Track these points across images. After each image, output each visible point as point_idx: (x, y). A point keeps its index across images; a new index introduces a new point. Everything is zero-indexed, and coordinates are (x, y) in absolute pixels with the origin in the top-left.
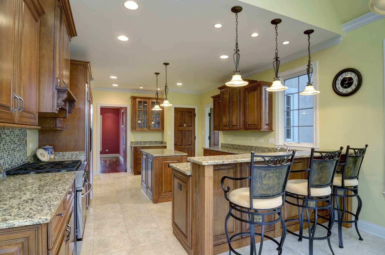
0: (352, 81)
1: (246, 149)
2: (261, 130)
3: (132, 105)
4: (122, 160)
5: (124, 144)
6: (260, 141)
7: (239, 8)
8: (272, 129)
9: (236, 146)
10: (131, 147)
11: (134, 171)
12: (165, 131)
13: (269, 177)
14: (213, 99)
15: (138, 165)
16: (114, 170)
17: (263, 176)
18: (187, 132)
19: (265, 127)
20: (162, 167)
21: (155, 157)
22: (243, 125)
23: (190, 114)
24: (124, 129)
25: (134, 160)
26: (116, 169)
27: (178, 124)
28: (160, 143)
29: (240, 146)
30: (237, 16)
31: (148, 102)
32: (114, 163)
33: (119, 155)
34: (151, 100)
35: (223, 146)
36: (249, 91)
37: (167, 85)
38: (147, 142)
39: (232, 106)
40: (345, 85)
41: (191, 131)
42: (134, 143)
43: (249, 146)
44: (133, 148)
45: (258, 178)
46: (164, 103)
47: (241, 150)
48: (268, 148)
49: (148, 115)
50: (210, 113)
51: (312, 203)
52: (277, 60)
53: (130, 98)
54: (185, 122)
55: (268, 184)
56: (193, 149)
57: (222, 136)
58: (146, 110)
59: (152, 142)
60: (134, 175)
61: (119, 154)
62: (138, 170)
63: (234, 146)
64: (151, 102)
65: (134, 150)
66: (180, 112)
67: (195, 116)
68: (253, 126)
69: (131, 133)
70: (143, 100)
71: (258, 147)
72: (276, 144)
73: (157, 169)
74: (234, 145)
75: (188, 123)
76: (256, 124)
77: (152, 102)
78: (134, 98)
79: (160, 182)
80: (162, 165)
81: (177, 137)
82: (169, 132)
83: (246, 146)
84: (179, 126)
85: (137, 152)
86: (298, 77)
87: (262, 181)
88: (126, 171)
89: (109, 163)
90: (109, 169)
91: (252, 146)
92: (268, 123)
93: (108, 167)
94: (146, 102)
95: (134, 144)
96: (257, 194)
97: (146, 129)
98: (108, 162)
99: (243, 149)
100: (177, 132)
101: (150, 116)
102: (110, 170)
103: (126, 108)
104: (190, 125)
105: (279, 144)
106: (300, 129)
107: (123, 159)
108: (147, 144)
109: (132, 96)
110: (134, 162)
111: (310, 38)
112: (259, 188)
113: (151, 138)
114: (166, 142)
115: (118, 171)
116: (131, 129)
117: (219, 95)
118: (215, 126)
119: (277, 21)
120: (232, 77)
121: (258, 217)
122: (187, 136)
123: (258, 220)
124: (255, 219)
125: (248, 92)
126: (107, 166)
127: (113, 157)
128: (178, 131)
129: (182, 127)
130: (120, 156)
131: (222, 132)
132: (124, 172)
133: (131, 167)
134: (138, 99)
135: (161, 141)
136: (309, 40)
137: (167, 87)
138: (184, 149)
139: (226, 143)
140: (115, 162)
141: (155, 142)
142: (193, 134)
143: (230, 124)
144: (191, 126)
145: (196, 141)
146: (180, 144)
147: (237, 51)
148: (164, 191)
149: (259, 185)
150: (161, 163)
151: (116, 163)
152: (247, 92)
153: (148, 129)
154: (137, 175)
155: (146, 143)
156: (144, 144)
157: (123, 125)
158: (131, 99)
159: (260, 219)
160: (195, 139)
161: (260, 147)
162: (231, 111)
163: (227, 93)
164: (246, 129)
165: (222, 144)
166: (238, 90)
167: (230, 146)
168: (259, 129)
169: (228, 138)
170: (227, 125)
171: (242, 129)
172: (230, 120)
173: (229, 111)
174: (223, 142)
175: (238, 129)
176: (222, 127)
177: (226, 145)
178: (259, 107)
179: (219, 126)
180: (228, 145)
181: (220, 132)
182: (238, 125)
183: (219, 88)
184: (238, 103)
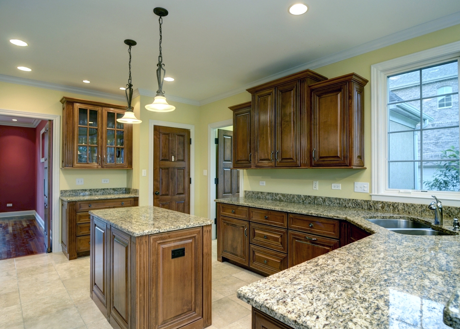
1: (301, 201)
3: (65, 115)
4: (41, 222)
5: (45, 195)
6: (333, 188)
8: (363, 166)
9: (279, 195)
10: (62, 200)
11: (70, 251)
12: (133, 169)
14: (232, 112)
15: (79, 238)
16: (22, 248)
18: (176, 171)
19: (355, 161)
20: (157, 260)
21: (138, 237)
22: (307, 158)
23: (181, 138)
24: (46, 165)
25: (69, 228)
26: (27, 245)
27: (161, 156)
28: (124, 192)
29: (288, 197)
31: (100, 111)
32: (24, 231)
33: (35, 213)
34: (105, 108)
35: (249, 195)
36: (321, 94)
37: (162, 61)
38: (97, 191)
39: (283, 123)
41: (183, 169)
42: (69, 193)
43: (309, 196)
44: (66, 204)
46: (155, 102)
47: (291, 202)
48: (353, 200)
49: (100, 137)
50: (217, 137)
53: (61, 101)
54: (172, 153)
56: (187, 200)
57: (246, 177)
58: (97, 128)
59: (107, 189)
60: (70, 259)
61: (36, 211)
62: (79, 248)
63: (275, 196)
64: (106, 113)
65: (70, 209)
66: (164, 134)
67: (190, 143)
68: (331, 159)
69: (61, 171)
70: (89, 108)
71: (329, 198)
72: (373, 194)
73: (144, 267)
74: (273, 193)
75: (177, 155)
76: (339, 155)
77: (109, 113)
78: (68, 102)
79: (152, 299)
80: (158, 254)
81: (159, 180)
82: (143, 170)
83: (302, 197)
84: (162, 160)
85: (76, 211)
86: (419, 71)
88: (50, 251)
89: (11, 232)
90: (11, 247)
91: (315, 197)
92: (359, 155)
93: (8, 241)
94: (97, 111)
95: (69, 196)
97: (95, 164)
98: (10, 229)
99: (294, 202)
100: (158, 170)
101: (104, 141)
102: (11, 250)
103: (51, 121)
104: (181, 158)
105: (380, 194)
107: (43, 222)
108: (98, 194)
109: (66, 98)
110: (69, 233)
113: (106, 182)
114: (137, 190)
115: (30, 252)
116: (62, 164)
117: (250, 103)
122: (175, 178)
125: (320, 96)
126: (7, 239)
127: (22, 217)
128: (161, 169)
129: (167, 163)
130: (37, 214)
132: (45, 254)
133: (62, 242)
134: (78, 104)
135: (126, 187)
137: (163, 66)
138: (172, 202)
139: (255, 191)
140: (25, 227)
141: (114, 189)
142: (186, 174)
143: (278, 156)
144: (183, 160)
145: (192, 186)
146: (164, 193)
148: (160, 320)
150: (154, 249)
151: (27, 232)
152: (317, 96)
153: (99, 164)
154: (75, 258)
155: (96, 193)
156: (90, 195)
157: (43, 157)
158: (62, 105)
160: (190, 183)
161: (336, 199)
162: (279, 132)
163: (269, 98)
164: (311, 166)
165: (245, 191)
166: (296, 91)
167: (265, 195)
168: (347, 166)
169: (260, 182)
170: (270, 159)
171: (305, 165)
172: (277, 149)
173: (273, 131)
174: (249, 189)
175: (296, 166)
176: (257, 162)
177: (255, 193)
178: (347, 123)
179: (248, 160)
180: (260, 193)
181: (241, 171)
182: (296, 158)
183: (249, 90)
184: (296, 117)
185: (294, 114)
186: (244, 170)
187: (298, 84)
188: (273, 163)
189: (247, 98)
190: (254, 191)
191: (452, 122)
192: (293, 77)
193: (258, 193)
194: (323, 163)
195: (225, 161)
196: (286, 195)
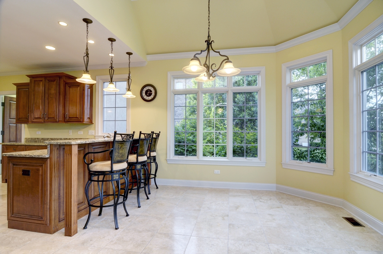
0: (152, 93)
2: (84, 123)
6: (79, 134)
7: (91, 21)
8: (92, 122)
9: (49, 139)
13: (123, 148)
14: (15, 87)
17: (120, 148)
19: (86, 120)
22: (62, 118)
29: (55, 140)
30: (88, 26)
35: (29, 140)
36: (71, 86)
39: (49, 98)
40: (147, 95)
43: (66, 139)
45: (117, 149)
50: (3, 102)
51: (139, 166)
52: (112, 68)
55: (122, 153)
57: (27, 129)
63: (46, 140)
68: (75, 119)
72: (96, 135)
76: (78, 117)
83: (63, 139)
87: (119, 151)
91: (70, 139)
92: (89, 117)
96: (115, 160)
105: (99, 135)
106: (116, 123)
111: (130, 58)
112: (117, 156)
117: (28, 83)
118: (20, 118)
119: (113, 40)
120: (83, 75)
121: (116, 176)
123: (116, 178)
124: (114, 178)
131: (26, 125)
136: (129, 59)
143: (46, 116)
147: (87, 55)
149: (117, 154)
152: (68, 86)
159: (117, 177)
162: (47, 103)
163: (41, 83)
164: (65, 122)
165: (26, 138)
166: (57, 82)
167: (40, 140)
168: (81, 122)
169: (37, 132)
170: (41, 117)
171: (61, 121)
172: (46, 112)
173: (43, 102)
174: (29, 136)
175: (56, 122)
176: (32, 119)
177: (33, 139)
178: (82, 102)
179: (27, 118)
180: (36, 139)
181: (23, 125)
182: (56, 118)
183: (28, 76)
184: (57, 96)
185: (55, 94)
186: (25, 124)
187: (58, 79)
188: (43, 120)
189: (27, 80)
190: (32, 138)
191: (182, 103)
192: (55, 75)
193: (35, 139)
194: (71, 120)
195: (10, 118)
196: (53, 139)
